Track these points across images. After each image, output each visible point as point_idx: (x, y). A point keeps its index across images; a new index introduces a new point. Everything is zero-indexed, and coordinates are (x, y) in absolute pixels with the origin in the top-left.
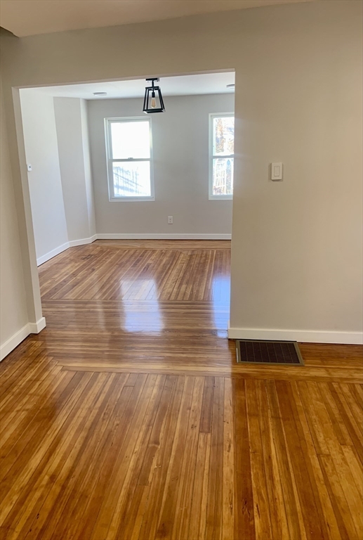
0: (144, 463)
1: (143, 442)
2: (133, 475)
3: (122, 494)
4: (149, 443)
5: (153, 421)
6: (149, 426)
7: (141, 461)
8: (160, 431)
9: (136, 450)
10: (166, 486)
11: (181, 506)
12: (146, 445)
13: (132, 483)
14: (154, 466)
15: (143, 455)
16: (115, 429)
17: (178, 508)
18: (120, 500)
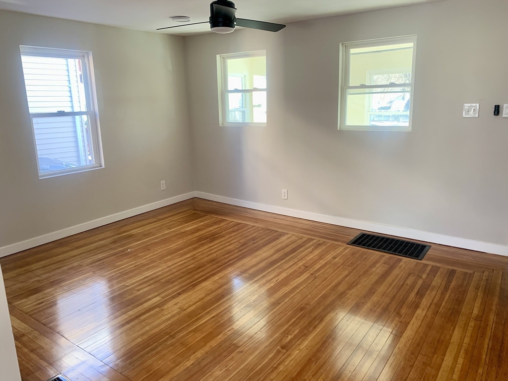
0: (296, 340)
1: (289, 355)
2: (307, 336)
3: (319, 329)
4: (285, 353)
5: (270, 371)
6: (276, 368)
7: (298, 343)
8: (270, 359)
9: (298, 352)
10: (289, 324)
11: (287, 314)
12: (288, 352)
13: (311, 332)
14: (290, 337)
15: (294, 347)
16: (309, 376)
17: (289, 314)
18: (321, 327)
